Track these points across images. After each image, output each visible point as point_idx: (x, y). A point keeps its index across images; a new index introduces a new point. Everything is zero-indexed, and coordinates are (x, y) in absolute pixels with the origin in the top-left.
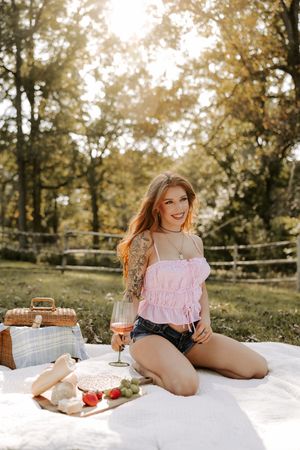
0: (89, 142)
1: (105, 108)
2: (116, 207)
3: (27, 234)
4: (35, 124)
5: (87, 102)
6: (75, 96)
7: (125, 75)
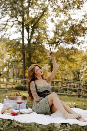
0: (50, 46)
1: (56, 33)
2: (61, 70)
3: (25, 79)
4: (29, 40)
5: (49, 31)
6: (44, 29)
7: (63, 20)
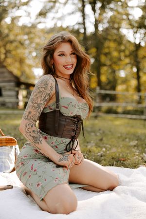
0: (134, 34)
